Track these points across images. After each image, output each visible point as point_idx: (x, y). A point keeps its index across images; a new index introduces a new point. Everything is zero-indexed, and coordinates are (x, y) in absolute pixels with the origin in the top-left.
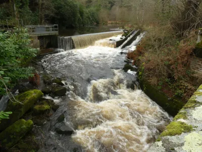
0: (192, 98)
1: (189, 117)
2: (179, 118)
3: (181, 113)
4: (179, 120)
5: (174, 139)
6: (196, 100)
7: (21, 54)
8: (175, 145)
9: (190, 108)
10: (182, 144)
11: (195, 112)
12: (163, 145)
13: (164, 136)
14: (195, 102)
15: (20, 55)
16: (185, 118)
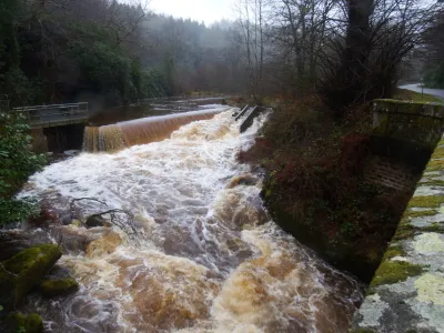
0: (403, 222)
1: (409, 253)
2: (393, 256)
3: (392, 248)
4: (394, 259)
5: (397, 288)
6: (411, 224)
7: (10, 168)
8: (403, 296)
9: (405, 238)
10: (415, 294)
11: (418, 243)
12: (381, 299)
13: (377, 285)
14: (411, 228)
15: (8, 171)
16: (403, 254)
